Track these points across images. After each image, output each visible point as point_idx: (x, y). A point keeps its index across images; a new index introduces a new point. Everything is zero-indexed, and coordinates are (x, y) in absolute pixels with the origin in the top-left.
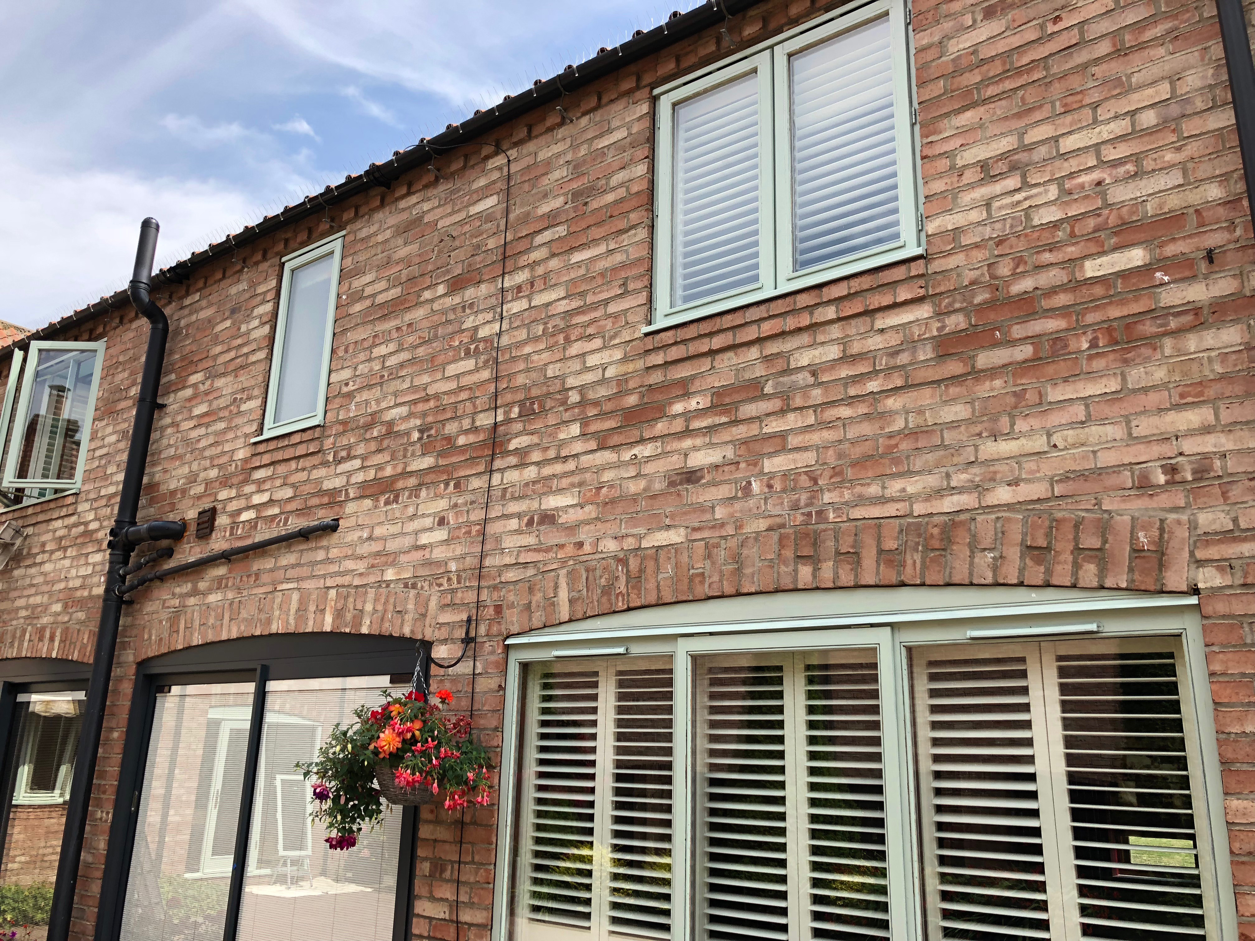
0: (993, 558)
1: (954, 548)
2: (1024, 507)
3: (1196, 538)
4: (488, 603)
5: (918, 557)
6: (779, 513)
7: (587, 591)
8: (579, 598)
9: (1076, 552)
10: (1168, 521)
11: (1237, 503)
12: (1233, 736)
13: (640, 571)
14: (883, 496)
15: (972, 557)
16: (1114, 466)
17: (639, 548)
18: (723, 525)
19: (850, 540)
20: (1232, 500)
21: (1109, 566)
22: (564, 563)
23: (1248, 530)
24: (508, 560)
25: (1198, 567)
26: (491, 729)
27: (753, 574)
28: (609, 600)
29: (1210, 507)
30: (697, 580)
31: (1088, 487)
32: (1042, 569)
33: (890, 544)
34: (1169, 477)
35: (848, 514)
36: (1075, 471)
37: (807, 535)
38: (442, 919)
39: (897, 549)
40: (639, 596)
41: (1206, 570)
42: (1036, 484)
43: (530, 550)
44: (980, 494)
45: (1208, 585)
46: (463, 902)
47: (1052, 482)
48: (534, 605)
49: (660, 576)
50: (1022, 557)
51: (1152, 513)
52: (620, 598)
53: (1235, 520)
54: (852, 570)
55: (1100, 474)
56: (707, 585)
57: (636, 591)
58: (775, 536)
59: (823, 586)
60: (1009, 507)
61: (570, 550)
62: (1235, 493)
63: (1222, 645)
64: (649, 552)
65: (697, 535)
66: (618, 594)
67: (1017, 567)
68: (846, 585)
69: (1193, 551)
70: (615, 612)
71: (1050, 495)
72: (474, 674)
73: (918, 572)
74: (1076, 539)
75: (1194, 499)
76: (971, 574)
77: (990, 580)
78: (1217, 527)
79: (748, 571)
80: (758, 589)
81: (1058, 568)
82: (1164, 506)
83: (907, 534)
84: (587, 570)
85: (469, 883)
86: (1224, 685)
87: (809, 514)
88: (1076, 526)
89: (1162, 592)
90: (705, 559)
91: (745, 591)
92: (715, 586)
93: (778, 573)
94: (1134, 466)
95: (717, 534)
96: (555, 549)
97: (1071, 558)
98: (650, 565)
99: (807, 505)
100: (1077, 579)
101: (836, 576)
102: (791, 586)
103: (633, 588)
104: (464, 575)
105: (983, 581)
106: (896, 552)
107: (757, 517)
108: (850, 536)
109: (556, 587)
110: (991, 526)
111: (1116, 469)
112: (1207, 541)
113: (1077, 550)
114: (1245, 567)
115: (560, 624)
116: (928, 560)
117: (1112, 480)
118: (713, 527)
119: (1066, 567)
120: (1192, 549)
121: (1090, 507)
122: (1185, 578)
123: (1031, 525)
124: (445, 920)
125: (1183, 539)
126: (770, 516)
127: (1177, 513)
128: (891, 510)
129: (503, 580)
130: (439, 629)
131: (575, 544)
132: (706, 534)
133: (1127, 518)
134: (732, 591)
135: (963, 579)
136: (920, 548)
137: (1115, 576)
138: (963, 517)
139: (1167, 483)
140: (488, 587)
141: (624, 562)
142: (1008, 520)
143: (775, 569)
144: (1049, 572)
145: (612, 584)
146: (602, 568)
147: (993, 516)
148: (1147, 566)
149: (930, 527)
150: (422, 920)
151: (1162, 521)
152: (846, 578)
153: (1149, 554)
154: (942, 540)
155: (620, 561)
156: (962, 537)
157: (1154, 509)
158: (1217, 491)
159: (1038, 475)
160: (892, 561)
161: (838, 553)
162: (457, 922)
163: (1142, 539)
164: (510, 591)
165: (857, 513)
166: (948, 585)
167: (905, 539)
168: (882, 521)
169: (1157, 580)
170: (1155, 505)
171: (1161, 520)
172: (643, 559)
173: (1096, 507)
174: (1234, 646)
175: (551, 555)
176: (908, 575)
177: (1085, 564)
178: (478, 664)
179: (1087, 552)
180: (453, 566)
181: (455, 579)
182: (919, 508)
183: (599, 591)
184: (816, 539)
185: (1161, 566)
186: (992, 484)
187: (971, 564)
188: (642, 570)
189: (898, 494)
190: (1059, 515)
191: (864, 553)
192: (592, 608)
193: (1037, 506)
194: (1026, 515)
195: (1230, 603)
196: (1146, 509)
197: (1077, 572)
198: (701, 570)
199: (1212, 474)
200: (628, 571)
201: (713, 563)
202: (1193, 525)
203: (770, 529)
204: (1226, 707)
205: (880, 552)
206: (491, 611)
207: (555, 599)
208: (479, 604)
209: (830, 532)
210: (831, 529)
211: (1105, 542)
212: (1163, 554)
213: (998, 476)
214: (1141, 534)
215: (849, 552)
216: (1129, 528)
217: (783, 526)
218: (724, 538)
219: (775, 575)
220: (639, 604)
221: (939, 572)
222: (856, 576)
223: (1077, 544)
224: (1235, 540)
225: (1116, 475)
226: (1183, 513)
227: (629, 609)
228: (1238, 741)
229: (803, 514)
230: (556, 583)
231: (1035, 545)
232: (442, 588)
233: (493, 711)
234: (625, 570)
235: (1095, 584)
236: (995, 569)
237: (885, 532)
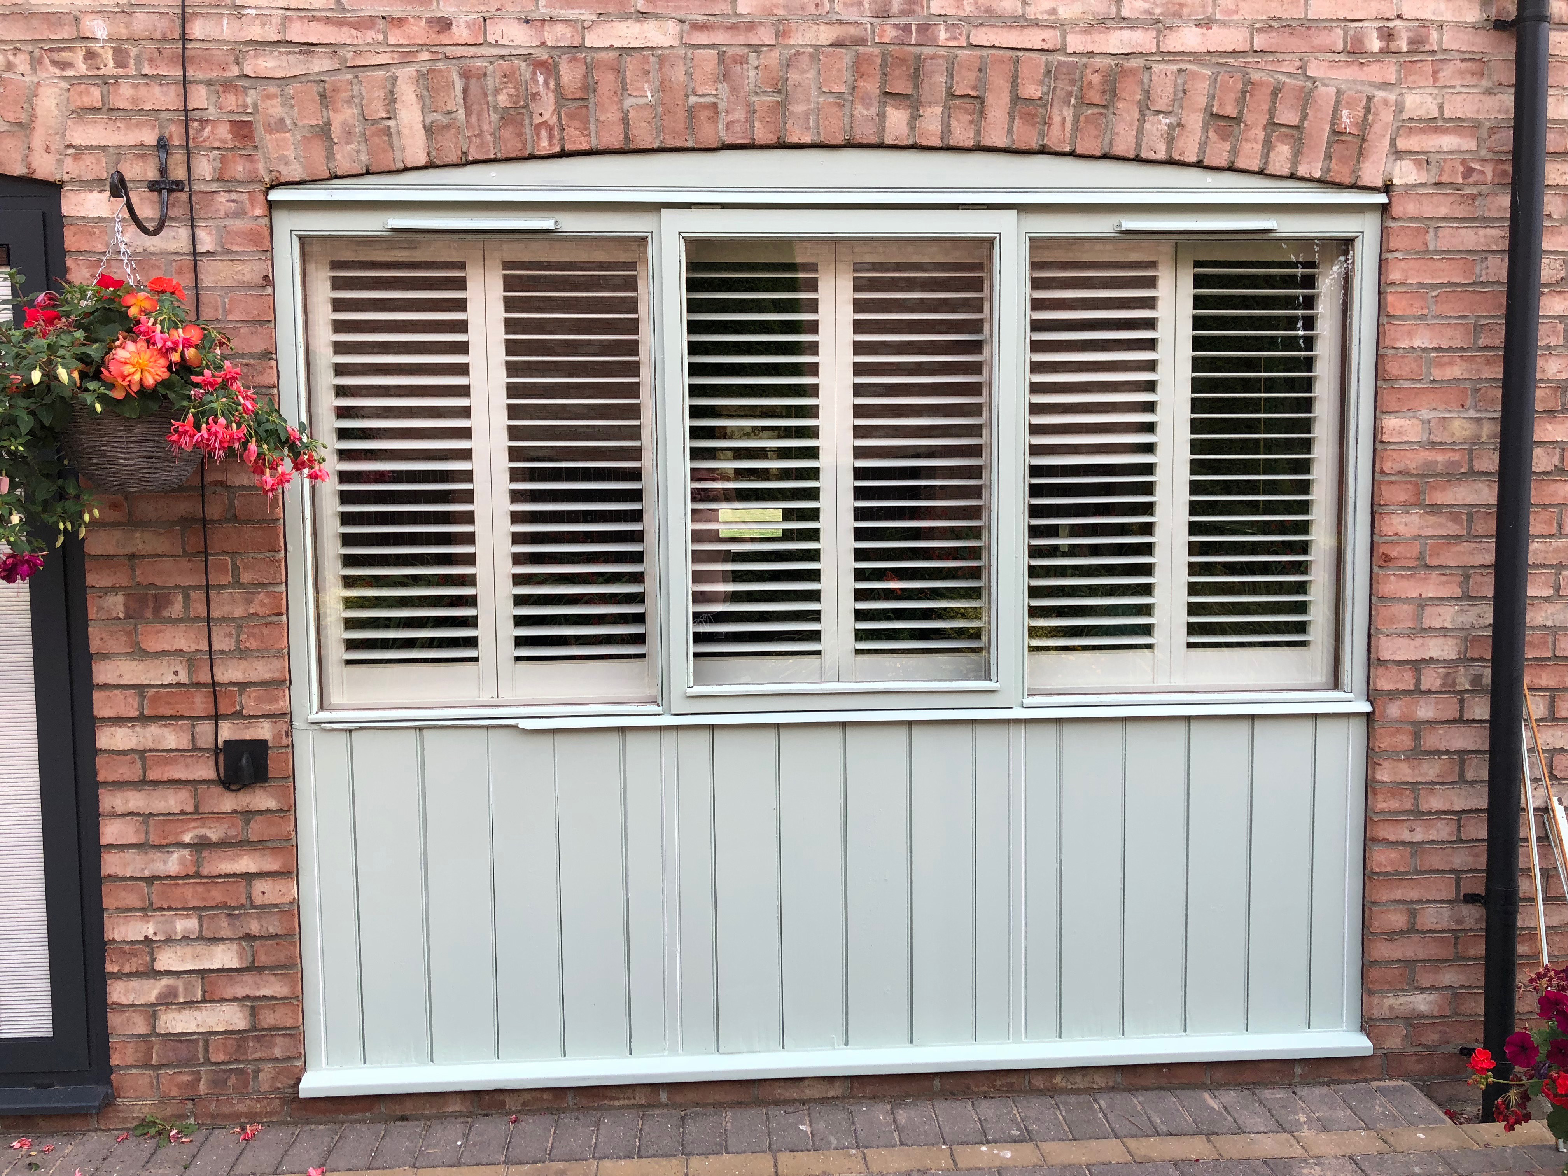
0: (1169, 125)
1: (1120, 106)
2: (1214, 60)
3: (1400, 124)
4: (212, 113)
5: (1068, 113)
6: (856, 19)
7: (468, 114)
8: (447, 127)
9: (1269, 128)
10: (1376, 100)
11: (1446, 87)
12: (1401, 351)
13: (585, 88)
14: (1023, 15)
15: (1142, 120)
16: (1326, 20)
17: (580, 48)
18: (751, 26)
19: (972, 76)
20: (1441, 83)
21: (1305, 149)
22: (407, 55)
23: (1451, 120)
24: (256, 32)
25: (1396, 159)
26: (252, 356)
27: (807, 115)
28: (520, 135)
29: (1419, 87)
30: (704, 115)
31: (1295, 43)
32: (1227, 146)
33: (1031, 90)
34: (1384, 44)
35: (968, 37)
36: (1280, 19)
37: (903, 61)
38: (170, 685)
39: (1040, 99)
40: (585, 131)
41: (1404, 162)
42: (1232, 30)
43: (313, 19)
44: (1159, 32)
45: (1403, 181)
46: (222, 652)
47: (1253, 29)
48: (336, 130)
49: (629, 102)
50: (1205, 128)
51: (1360, 88)
52: (544, 133)
53: (1441, 107)
54: (971, 122)
55: (1309, 28)
56: (721, 126)
57: (577, 124)
58: (847, 57)
59: (925, 143)
60: (1196, 57)
61: (418, 32)
62: (1446, 73)
63: (1407, 252)
64: (603, 55)
65: (702, 38)
66: (538, 127)
67: (1197, 140)
68: (961, 144)
69: (1395, 139)
70: (532, 157)
71: (1248, 48)
72: (195, 253)
73: (1068, 135)
74: (1272, 112)
75: (1405, 77)
76: (1138, 144)
77: (1161, 155)
78: (1422, 113)
79: (798, 108)
80: (817, 139)
81: (1247, 147)
82: (1374, 80)
83: (1056, 78)
84: (465, 75)
85: (233, 619)
86: (1400, 295)
87: (907, 28)
88: (1276, 92)
89: (1355, 187)
90: (717, 80)
91: (794, 139)
92: (737, 128)
93: (852, 116)
94: (1348, 24)
95: (741, 39)
96: (381, 24)
97: (1261, 135)
98: (606, 81)
99: (903, 13)
100: (1266, 163)
101: (947, 130)
102: (874, 140)
103: (570, 116)
104: (134, 51)
105: (1151, 156)
106: (1039, 102)
107: (816, 20)
108: (970, 70)
109: (391, 100)
110: (1169, 82)
111: (1328, 24)
112: (1411, 128)
113: (1272, 124)
114: (1442, 164)
115: (406, 169)
116: (1082, 119)
117: (1322, 39)
118: (733, 27)
119: (1255, 146)
120: (1394, 137)
121: (1292, 70)
122: (1381, 172)
123: (1221, 85)
124: (178, 685)
125: (1387, 123)
126: (841, 23)
127: (1385, 90)
128: (1034, 38)
129: (248, 71)
130: (76, 157)
131: (430, 21)
132: (719, 37)
133: (1332, 91)
134: (771, 139)
135: (1128, 151)
136: (1073, 101)
137: (1309, 163)
138: (1134, 63)
139: (1381, 51)
140: (209, 83)
141: (550, 68)
142: (1194, 74)
143: (847, 110)
144: (1235, 151)
145: (526, 106)
146: (499, 74)
147: (1175, 68)
148: (1346, 153)
149: (1089, 71)
150: (117, 692)
151: (1369, 99)
152: (962, 135)
153: (1350, 138)
154: (1104, 92)
155: (539, 65)
156: (1131, 92)
157: (1362, 83)
158: (1429, 69)
159: (1235, 17)
160: (1033, 116)
161: (951, 95)
162: (214, 684)
163: (1344, 119)
164: (269, 97)
165: (982, 36)
166: (1105, 157)
167: (1053, 85)
168: (1021, 54)
169: (1354, 171)
170: (1364, 78)
171: (1368, 97)
172: (590, 67)
173: (1300, 71)
174: (1417, 253)
175: (371, 35)
176: (1056, 138)
177: (1279, 144)
178: (201, 234)
179: (1283, 129)
180: (99, 28)
181: (108, 56)
182: (1075, 42)
183: (494, 117)
184: (917, 70)
185: (1361, 154)
186: (1177, 22)
187: (1140, 131)
188: (589, 87)
189: (1046, 17)
190: (1255, 76)
191: (990, 99)
192: (482, 145)
193: (1231, 61)
194: (1215, 71)
195: (1420, 204)
196: (1355, 82)
197: (1268, 152)
198: (711, 99)
199: (1427, 48)
200: (558, 85)
201: (733, 90)
202: (1400, 108)
203: (838, 44)
204: (1399, 320)
205: (1016, 99)
206: (224, 132)
207: (391, 123)
208: (187, 115)
209: (941, 61)
210: (943, 57)
211: (1304, 118)
212: (1364, 140)
213: (1186, 11)
214: (1345, 113)
215: (968, 95)
216: (1332, 104)
217: (862, 41)
218: (756, 48)
219: (847, 119)
220: (585, 146)
221: (1097, 137)
222: (978, 132)
223: (1272, 118)
224: (1437, 130)
225: (1327, 31)
226: (1391, 91)
227: (564, 154)
228: (1405, 357)
229: (896, 26)
230: (392, 92)
231: (1222, 113)
232: (70, 73)
233: (255, 323)
234: (552, 84)
235: (1286, 171)
236: (1170, 140)
237: (1024, 70)
